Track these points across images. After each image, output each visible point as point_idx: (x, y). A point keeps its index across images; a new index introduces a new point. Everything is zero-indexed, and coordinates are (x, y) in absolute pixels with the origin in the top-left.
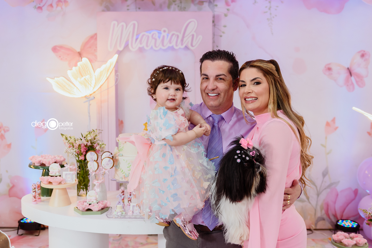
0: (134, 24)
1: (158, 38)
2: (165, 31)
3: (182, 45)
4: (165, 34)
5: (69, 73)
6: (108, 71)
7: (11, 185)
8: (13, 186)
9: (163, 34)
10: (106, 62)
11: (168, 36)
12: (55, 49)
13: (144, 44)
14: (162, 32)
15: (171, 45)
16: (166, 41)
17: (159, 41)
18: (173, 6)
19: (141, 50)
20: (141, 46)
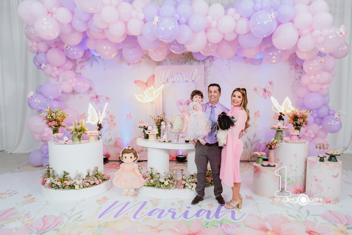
0: (171, 71)
1: (181, 77)
2: (184, 74)
3: (191, 80)
4: (184, 75)
5: (145, 92)
6: (160, 91)
7: (116, 142)
8: (117, 142)
9: (183, 75)
10: (159, 87)
11: (185, 76)
12: (135, 82)
13: (175, 80)
14: (183, 74)
15: (186, 80)
16: (184, 78)
17: (181, 78)
18: (187, 63)
19: (173, 82)
20: (174, 80)
